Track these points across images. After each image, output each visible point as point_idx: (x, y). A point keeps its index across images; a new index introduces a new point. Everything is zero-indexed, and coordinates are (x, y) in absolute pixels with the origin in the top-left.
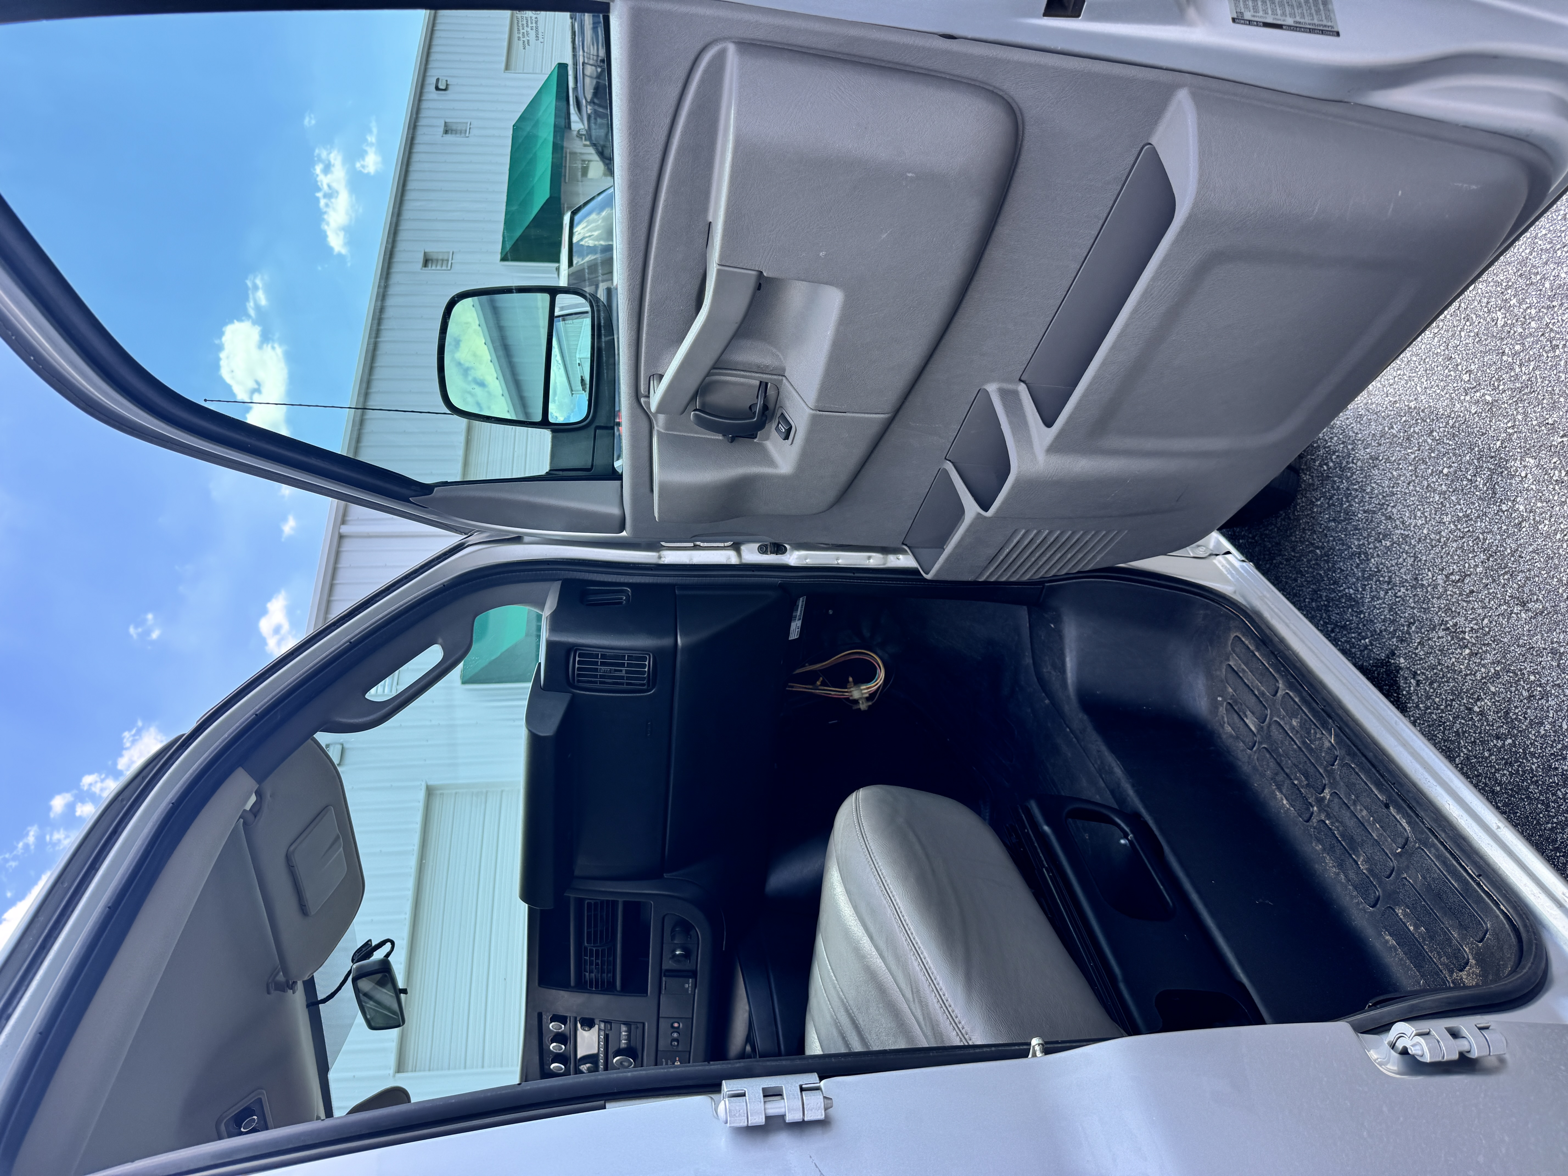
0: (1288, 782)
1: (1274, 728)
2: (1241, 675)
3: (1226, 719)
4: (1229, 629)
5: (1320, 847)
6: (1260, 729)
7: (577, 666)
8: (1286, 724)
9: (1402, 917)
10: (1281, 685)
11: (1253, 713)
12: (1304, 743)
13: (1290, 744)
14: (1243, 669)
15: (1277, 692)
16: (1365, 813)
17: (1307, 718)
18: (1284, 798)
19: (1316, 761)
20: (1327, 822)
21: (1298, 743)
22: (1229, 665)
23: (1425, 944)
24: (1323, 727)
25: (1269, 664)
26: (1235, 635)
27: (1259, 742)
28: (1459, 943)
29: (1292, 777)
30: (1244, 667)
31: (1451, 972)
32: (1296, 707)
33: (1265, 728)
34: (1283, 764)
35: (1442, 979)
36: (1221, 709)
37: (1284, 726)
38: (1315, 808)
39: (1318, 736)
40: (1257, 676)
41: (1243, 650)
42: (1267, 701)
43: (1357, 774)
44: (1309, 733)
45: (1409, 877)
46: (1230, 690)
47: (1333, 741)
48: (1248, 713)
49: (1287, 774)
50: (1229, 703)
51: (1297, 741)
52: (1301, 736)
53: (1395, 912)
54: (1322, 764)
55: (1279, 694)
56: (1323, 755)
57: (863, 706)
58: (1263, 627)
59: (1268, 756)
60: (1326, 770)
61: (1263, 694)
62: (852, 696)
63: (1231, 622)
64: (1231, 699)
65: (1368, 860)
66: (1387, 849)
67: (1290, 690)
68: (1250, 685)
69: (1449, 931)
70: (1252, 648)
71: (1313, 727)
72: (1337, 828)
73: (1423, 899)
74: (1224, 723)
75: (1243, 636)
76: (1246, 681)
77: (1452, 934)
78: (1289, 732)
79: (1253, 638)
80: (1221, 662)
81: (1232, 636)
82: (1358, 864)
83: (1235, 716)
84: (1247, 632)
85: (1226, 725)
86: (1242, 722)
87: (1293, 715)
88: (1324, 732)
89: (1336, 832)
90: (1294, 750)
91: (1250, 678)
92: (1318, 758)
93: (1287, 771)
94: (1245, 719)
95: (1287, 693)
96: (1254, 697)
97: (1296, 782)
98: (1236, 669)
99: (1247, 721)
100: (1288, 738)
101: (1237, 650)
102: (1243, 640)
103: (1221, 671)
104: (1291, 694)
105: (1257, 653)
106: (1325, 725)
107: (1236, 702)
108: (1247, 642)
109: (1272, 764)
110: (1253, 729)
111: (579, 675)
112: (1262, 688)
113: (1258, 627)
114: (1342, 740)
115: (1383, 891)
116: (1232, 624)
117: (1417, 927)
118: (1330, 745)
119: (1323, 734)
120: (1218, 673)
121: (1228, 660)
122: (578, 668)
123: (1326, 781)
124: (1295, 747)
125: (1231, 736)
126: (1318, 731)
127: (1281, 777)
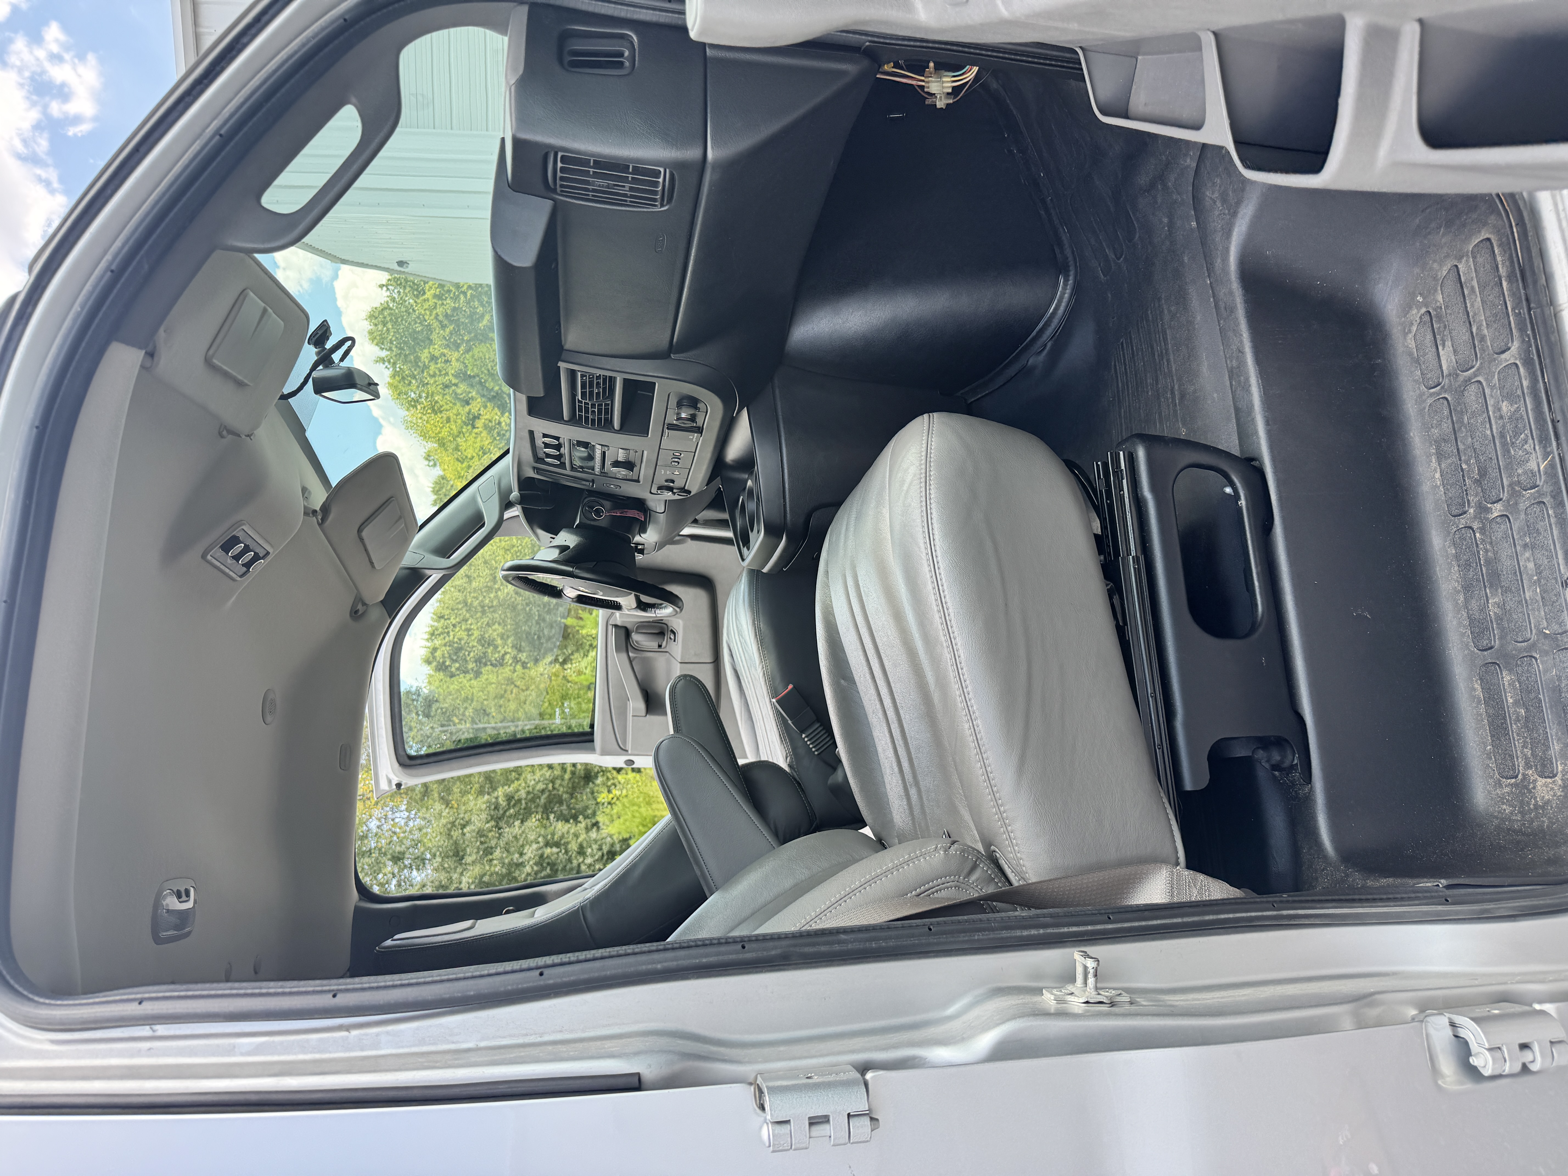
0: (1455, 459)
1: (1473, 389)
2: (1466, 292)
3: (1414, 328)
4: (1485, 224)
5: (1454, 552)
6: (1453, 375)
7: (559, 165)
8: (1491, 396)
9: (1506, 683)
10: (1515, 346)
11: (1455, 351)
12: (1502, 436)
13: (1483, 423)
14: (1473, 288)
15: (1503, 352)
16: (1531, 565)
17: (1525, 417)
18: (1438, 470)
19: (1506, 468)
20: (1478, 535)
21: (1495, 430)
22: (1456, 266)
23: (1515, 724)
24: (1540, 442)
25: (1513, 309)
26: (1487, 236)
27: (1443, 388)
28: (1555, 756)
29: (1463, 458)
30: (1475, 283)
31: (1528, 766)
32: (1519, 392)
33: (1461, 379)
34: (1460, 435)
35: (1514, 765)
36: (1414, 311)
37: (1487, 397)
38: (1472, 511)
39: (1525, 447)
40: (1488, 313)
41: (1488, 266)
42: (1483, 350)
43: (1550, 525)
44: (1516, 434)
45: (1541, 661)
46: (1440, 298)
47: (1542, 468)
48: (1448, 343)
49: (1458, 450)
50: (1429, 312)
51: (1494, 427)
52: (1504, 426)
53: (1502, 674)
54: (1510, 476)
55: (1503, 356)
56: (1520, 471)
57: (940, 104)
58: (1535, 252)
59: (1446, 412)
60: (1510, 485)
61: (1483, 339)
62: (928, 87)
63: (1493, 217)
64: (1435, 310)
65: (1502, 606)
66: (1534, 618)
67: (1524, 365)
68: (1471, 314)
69: (1552, 739)
70: (1503, 271)
71: (1527, 432)
72: (1487, 551)
73: (1543, 693)
74: (1410, 331)
75: (1499, 246)
76: (1468, 305)
77: (1553, 744)
78: (1490, 408)
79: (1511, 258)
80: (1447, 256)
81: (1484, 235)
82: (1488, 602)
83: (1429, 336)
84: (1508, 245)
85: (1410, 336)
86: (1434, 350)
87: (1510, 397)
88: (1537, 448)
89: (1481, 552)
90: (1486, 436)
91: (1475, 304)
92: (1509, 467)
93: (1461, 447)
94: (1440, 348)
95: (1516, 365)
96: (1468, 334)
97: (1464, 466)
98: (1463, 280)
99: (1441, 352)
100: (1485, 415)
101: (1480, 260)
102: (1496, 251)
103: (1441, 266)
104: (1522, 370)
105: (1505, 284)
106: (1544, 440)
107: (1439, 318)
108: (1499, 259)
109: (1447, 426)
110: (1444, 368)
111: (562, 179)
112: (1485, 332)
113: (1527, 249)
114: (1555, 475)
115: (1502, 646)
116: (1492, 219)
117: (1516, 703)
118: (1536, 469)
119: (1534, 448)
120: (1435, 266)
121: (1460, 259)
122: (561, 168)
123: (1505, 496)
124: (1488, 432)
125: (1410, 354)
126: (1530, 441)
127: (1449, 448)
